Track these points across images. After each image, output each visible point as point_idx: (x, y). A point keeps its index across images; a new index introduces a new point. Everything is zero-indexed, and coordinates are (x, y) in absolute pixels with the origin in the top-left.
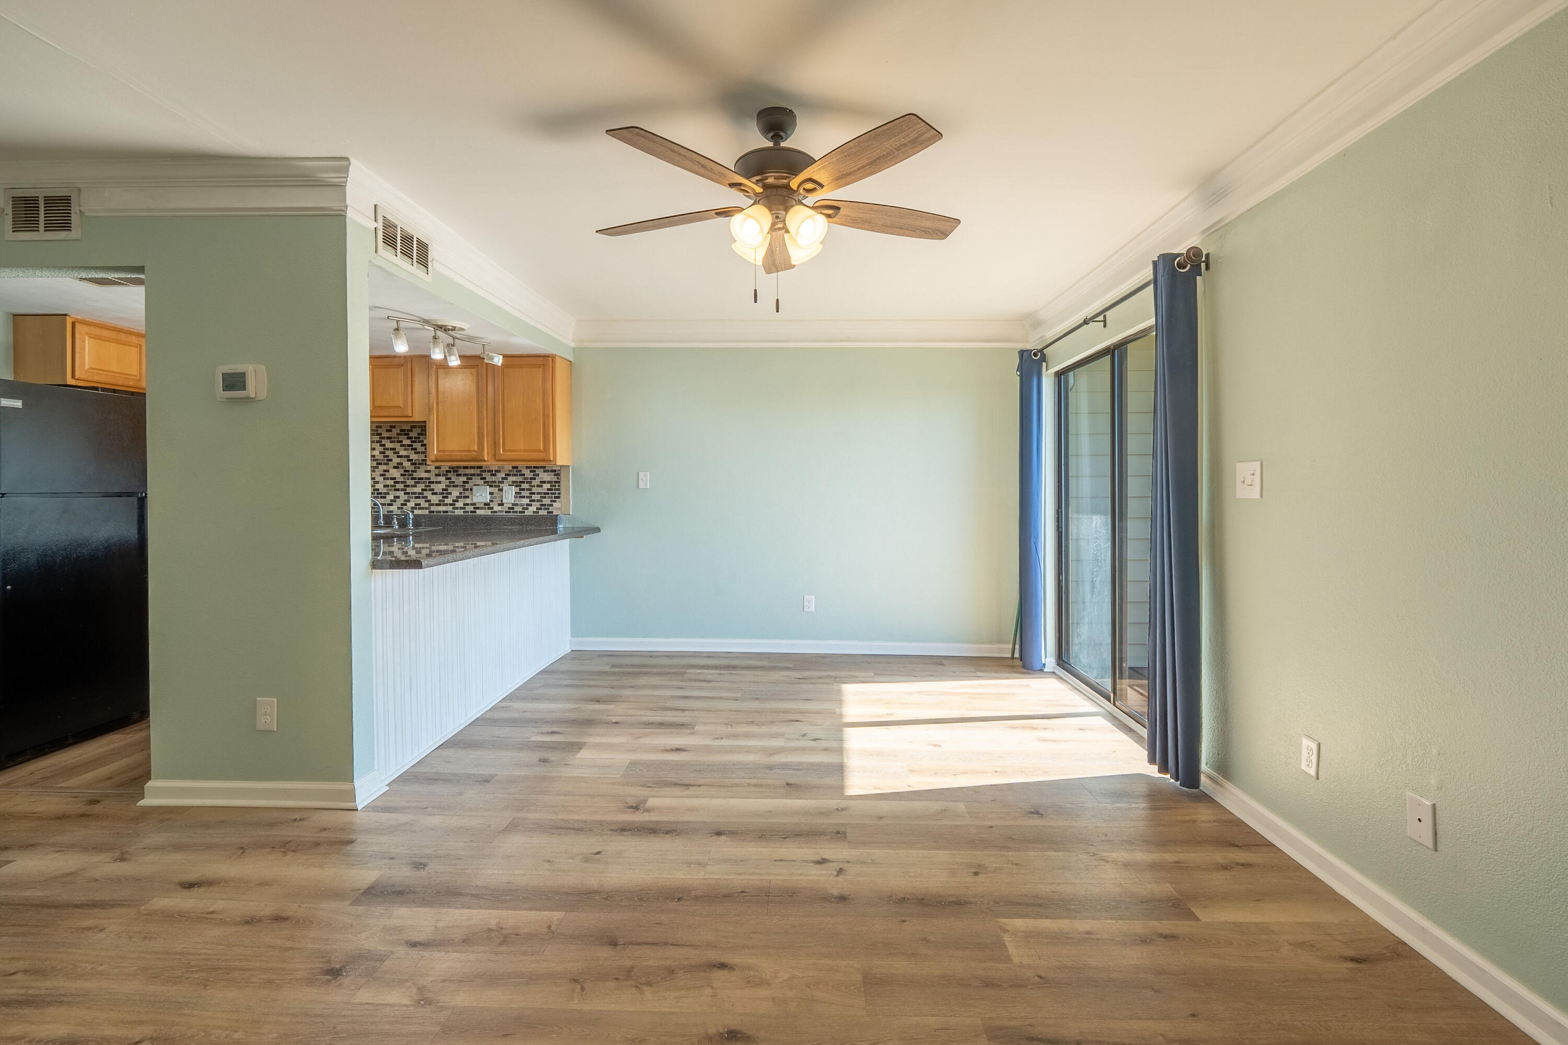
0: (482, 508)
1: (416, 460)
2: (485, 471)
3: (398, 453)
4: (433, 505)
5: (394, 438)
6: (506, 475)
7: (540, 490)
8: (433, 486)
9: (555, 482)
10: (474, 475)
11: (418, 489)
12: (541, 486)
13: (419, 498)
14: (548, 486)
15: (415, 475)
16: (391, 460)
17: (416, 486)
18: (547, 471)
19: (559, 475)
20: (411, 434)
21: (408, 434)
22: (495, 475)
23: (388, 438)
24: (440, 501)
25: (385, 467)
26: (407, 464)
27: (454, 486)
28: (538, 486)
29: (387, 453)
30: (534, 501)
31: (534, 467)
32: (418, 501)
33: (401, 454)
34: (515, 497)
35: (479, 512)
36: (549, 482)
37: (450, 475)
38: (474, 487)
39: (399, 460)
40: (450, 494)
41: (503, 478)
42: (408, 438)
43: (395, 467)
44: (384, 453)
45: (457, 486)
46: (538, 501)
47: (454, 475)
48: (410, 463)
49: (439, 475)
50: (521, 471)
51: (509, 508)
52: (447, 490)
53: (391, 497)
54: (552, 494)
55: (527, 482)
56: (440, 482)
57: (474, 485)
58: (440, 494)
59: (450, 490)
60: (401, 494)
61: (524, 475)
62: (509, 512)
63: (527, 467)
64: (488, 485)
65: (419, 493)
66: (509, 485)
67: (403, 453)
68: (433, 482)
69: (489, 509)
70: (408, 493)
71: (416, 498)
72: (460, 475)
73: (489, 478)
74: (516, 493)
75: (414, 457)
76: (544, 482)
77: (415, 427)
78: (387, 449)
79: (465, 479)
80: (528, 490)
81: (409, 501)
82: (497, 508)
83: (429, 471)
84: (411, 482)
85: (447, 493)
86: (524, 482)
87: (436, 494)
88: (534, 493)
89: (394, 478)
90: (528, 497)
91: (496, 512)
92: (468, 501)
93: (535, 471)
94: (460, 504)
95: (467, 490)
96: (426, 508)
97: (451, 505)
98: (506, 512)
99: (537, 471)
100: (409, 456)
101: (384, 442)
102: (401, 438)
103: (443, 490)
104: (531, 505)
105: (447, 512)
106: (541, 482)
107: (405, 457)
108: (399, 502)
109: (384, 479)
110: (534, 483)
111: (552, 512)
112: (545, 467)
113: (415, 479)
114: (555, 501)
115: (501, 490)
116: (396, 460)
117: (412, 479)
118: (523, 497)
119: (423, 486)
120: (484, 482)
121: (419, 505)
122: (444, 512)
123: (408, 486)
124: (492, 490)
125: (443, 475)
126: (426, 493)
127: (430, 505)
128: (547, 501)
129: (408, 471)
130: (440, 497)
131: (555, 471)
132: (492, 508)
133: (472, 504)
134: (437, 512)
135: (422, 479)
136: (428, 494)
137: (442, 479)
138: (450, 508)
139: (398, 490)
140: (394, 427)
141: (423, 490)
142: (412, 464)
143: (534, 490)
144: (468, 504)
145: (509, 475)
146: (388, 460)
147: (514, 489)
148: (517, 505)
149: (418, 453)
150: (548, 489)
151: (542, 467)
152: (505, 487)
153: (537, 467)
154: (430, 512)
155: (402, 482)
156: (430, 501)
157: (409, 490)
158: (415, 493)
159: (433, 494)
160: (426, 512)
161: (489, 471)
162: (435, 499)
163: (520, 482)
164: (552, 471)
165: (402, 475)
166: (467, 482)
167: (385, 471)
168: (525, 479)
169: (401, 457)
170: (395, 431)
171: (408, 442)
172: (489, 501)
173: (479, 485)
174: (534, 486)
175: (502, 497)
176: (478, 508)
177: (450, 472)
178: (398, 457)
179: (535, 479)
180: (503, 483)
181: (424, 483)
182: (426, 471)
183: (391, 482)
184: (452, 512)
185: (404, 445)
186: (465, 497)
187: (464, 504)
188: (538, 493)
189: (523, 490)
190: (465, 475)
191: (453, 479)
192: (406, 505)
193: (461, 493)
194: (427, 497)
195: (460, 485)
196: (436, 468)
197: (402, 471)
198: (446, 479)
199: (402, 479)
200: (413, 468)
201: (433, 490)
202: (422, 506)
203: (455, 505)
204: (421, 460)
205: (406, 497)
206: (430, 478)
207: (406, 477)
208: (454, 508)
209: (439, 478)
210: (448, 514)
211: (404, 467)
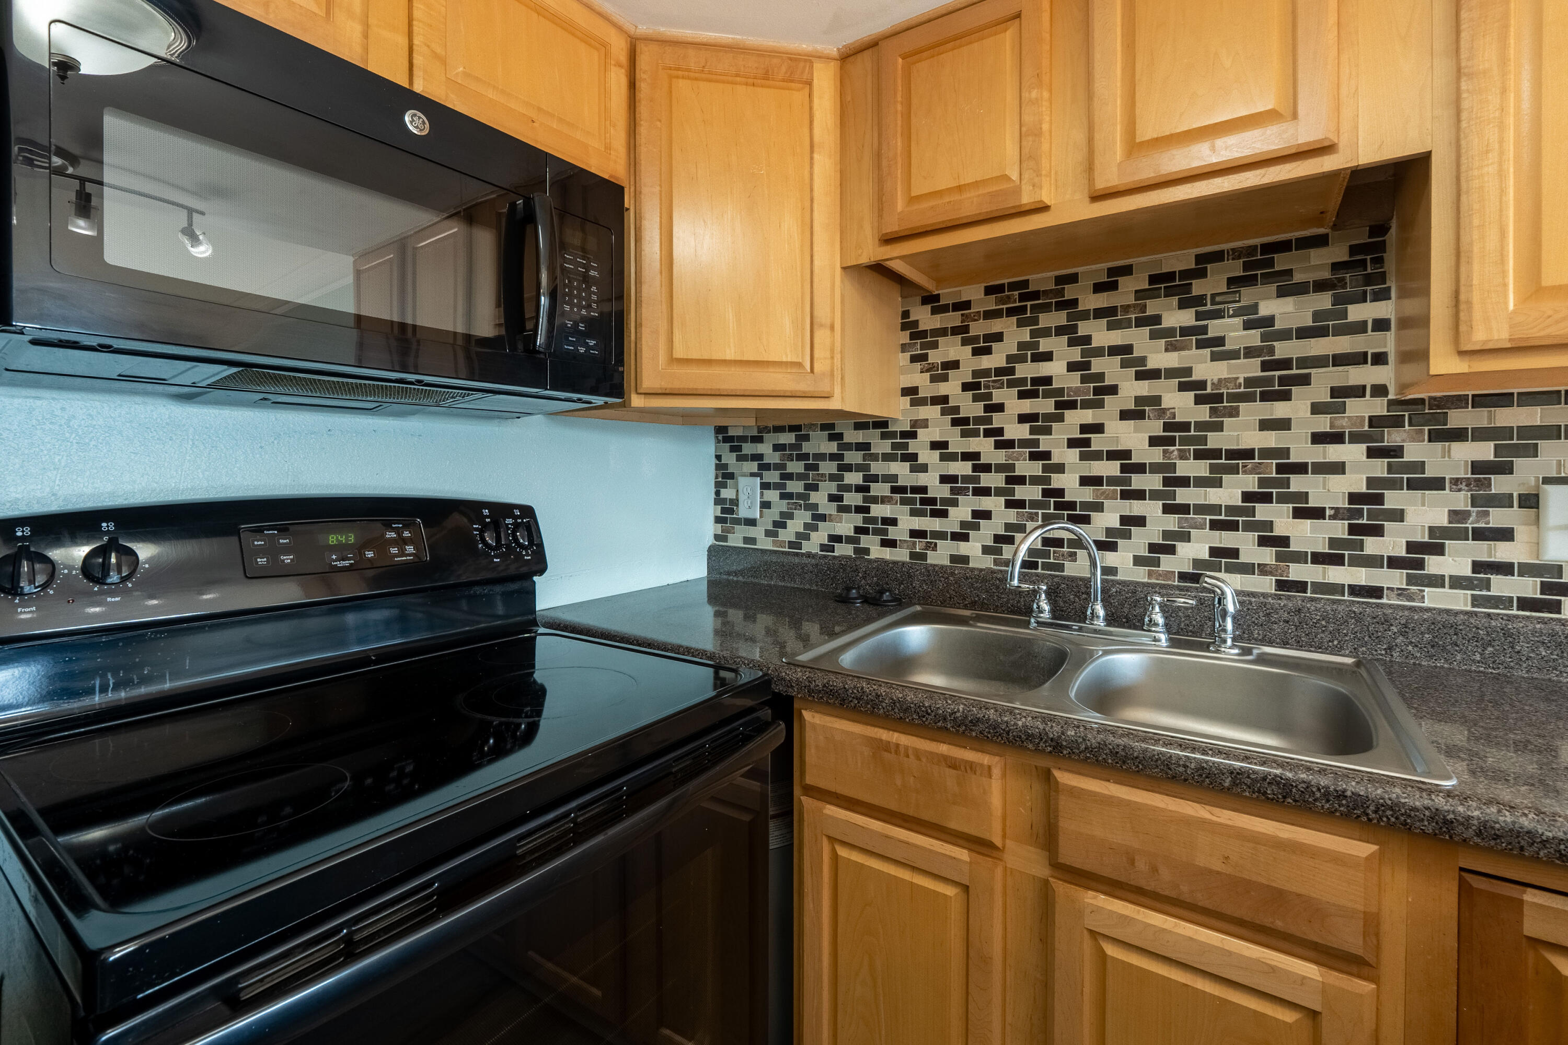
1: (1216, 385)
3: (1142, 360)
4: (1300, 557)
5: (1126, 309)
8: (1297, 483)
10: (1550, 432)
11: (1230, 493)
13: (1231, 526)
15: (1214, 440)
16: (1113, 390)
17: (1218, 484)
23: (1099, 313)
24: (1333, 542)
25: (1088, 416)
27: (1413, 485)
29: (1098, 364)
32: (1226, 539)
33: (1152, 363)
37: (1392, 437)
38: (1548, 487)
39: (1144, 388)
42: (1183, 305)
43: (1125, 415)
44: (1085, 366)
45: (1437, 484)
47: (1417, 438)
48: (1192, 395)
49: (1336, 438)
52: (1379, 499)
53: (1108, 519)
56: (1338, 468)
57: (1547, 481)
58: (1338, 514)
59: (1393, 499)
60: (1151, 509)
65: (1231, 510)
67: (1160, 358)
68: (1301, 468)
70: (1183, 509)
71: (1216, 525)
72: (1459, 435)
75: (1205, 368)
77: (1217, 257)
78: (1099, 352)
79: (1485, 451)
81: (1185, 537)
83: (1283, 424)
84: (1200, 468)
87: (1317, 513)
89: (1126, 454)
92: (1502, 552)
94: (1454, 562)
95: (1504, 501)
96: (1263, 570)
97: (1394, 563)
100: (1188, 371)
101: (1084, 328)
102: (1153, 307)
103: (1354, 498)
105: (1376, 592)
107: (1171, 373)
108: (1140, 541)
109: (1083, 456)
113: (1215, 454)
117: (1199, 455)
119: (1250, 482)
121: (1234, 553)
122: (1356, 590)
123: (1184, 482)
125: (1356, 438)
126: (1263, 512)
127: (1280, 557)
129: (1185, 426)
130: (1340, 529)
133: (1527, 570)
134: (1320, 587)
135: (1248, 454)
137: (1353, 452)
138: (1394, 579)
139: (1139, 495)
140: (1127, 270)
141: (1248, 497)
142: (1199, 400)
144: (1505, 569)
146: (1097, 391)
149: (1233, 355)
154: (1282, 585)
155: (1155, 468)
156: (1283, 541)
157: (1183, 496)
158: (1214, 509)
159: (1299, 514)
160: (1265, 584)
165: (1154, 441)
166: (1506, 469)
167: (1085, 428)
169: (1154, 374)
170: (1128, 287)
171: (1177, 317)
177: (1396, 422)
178: (1140, 376)
181: (1256, 469)
182: (1266, 425)
183: (1112, 468)
184: (1401, 593)
185: (1169, 333)
186: (1480, 535)
187: (1478, 566)
190: (1481, 435)
191: (1415, 451)
192: (1171, 550)
193: (1455, 515)
194: (1269, 525)
195: (1456, 481)
196: (1317, 409)
197: (1156, 427)
198: (1372, 453)
199: (1156, 455)
200: (1203, 413)
201: (1304, 496)
202: (1243, 558)
203: (1420, 565)
204: (1241, 380)
205: (1172, 522)
206: (1285, 452)
207: (1172, 448)
208: (1411, 580)
209: (1334, 453)
210: (1384, 601)
211: (1164, 411)
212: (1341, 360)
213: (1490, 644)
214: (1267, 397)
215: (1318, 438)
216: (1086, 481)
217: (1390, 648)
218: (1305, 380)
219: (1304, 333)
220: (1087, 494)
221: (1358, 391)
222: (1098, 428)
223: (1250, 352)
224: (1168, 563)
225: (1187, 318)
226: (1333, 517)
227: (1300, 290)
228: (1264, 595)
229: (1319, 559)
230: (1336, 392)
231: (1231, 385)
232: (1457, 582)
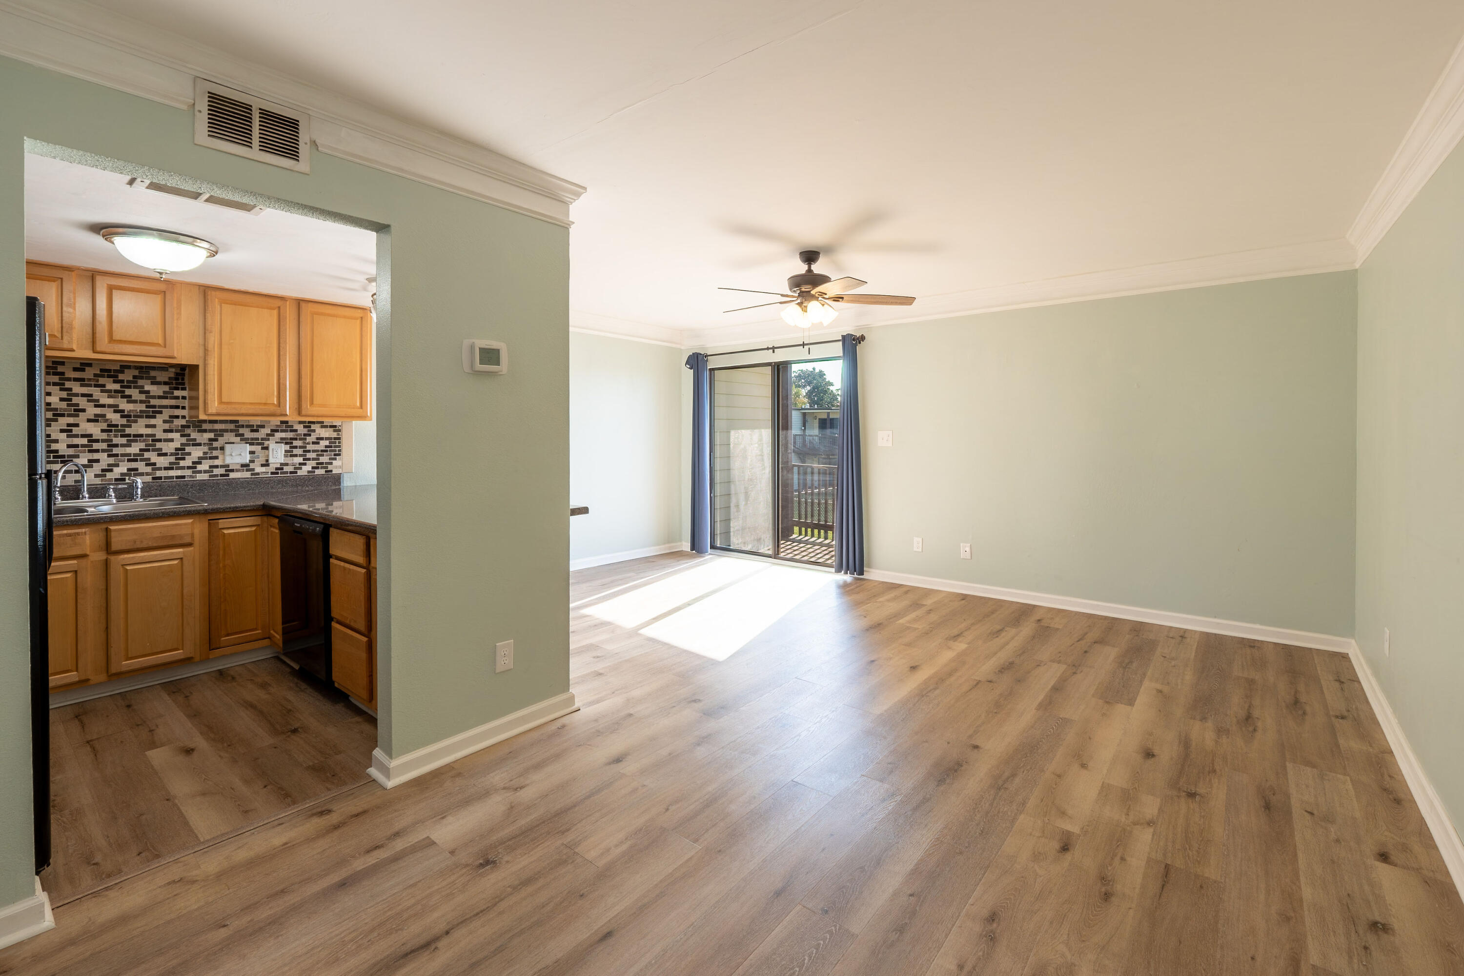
0: (238, 471)
1: (129, 412)
2: (243, 426)
3: (97, 400)
4: (160, 469)
5: (89, 379)
6: (272, 431)
7: (316, 447)
8: (159, 445)
9: (335, 438)
10: (226, 431)
11: (134, 449)
12: (318, 443)
13: (136, 460)
14: (327, 443)
15: (128, 431)
16: (83, 411)
17: (130, 446)
18: (326, 427)
19: (340, 431)
20: (121, 377)
21: (117, 376)
22: (257, 431)
23: (76, 380)
24: (170, 463)
25: (71, 420)
26: (115, 418)
27: (194, 445)
28: (314, 443)
29: (75, 400)
30: (309, 459)
31: (309, 422)
32: (133, 465)
33: (102, 402)
34: (286, 456)
35: (232, 475)
36: (327, 439)
37: (187, 431)
38: (226, 445)
39: (98, 411)
40: (189, 454)
41: (268, 435)
42: (115, 382)
43: (89, 421)
44: (69, 400)
45: (200, 445)
46: (314, 459)
47: (194, 431)
48: (119, 415)
49: (171, 431)
50: (292, 426)
51: (277, 469)
52: (184, 449)
53: (83, 460)
54: (331, 451)
55: (300, 439)
56: (172, 440)
57: (226, 443)
58: (172, 454)
60: (103, 456)
61: (296, 431)
62: (277, 473)
63: (300, 422)
64: (246, 443)
65: (135, 455)
66: (276, 442)
67: (105, 400)
68: (160, 440)
69: (247, 470)
70: (116, 455)
71: (129, 460)
72: (205, 431)
73: (248, 434)
74: (286, 451)
75: (124, 405)
76: (322, 439)
78: (76, 395)
79: (212, 435)
80: (301, 447)
81: (117, 465)
82: (259, 469)
83: (154, 426)
84: (124, 441)
85: (182, 454)
86: (296, 439)
87: (165, 454)
88: (309, 451)
89: (91, 435)
90: (300, 456)
91: (258, 474)
92: (216, 462)
93: (310, 427)
94: (204, 466)
95: (216, 449)
96: (147, 474)
97: (189, 468)
98: (272, 473)
99: (313, 427)
100: (117, 406)
101: (68, 384)
102: (102, 381)
103: (177, 449)
104: (305, 464)
105: (184, 477)
106: (318, 439)
107: (110, 406)
108: (97, 468)
109: (68, 436)
110: (309, 439)
111: (331, 471)
112: (323, 422)
113: (129, 435)
114: (335, 459)
115: (267, 448)
116: (92, 411)
117: (122, 436)
118: (296, 456)
119: (142, 445)
120: (241, 440)
121: (136, 469)
122: (177, 477)
123: (116, 446)
124: (253, 448)
125: (177, 431)
126: (147, 455)
127: (154, 469)
128: (324, 459)
129: (117, 426)
130: (172, 459)
131: (335, 426)
132: (253, 470)
133: (222, 466)
134: (166, 478)
135: (141, 436)
136: (153, 457)
137: (176, 436)
138: (188, 473)
139: (97, 451)
140: (89, 365)
141: (141, 450)
142: (122, 417)
143: (309, 447)
144: (217, 467)
145: (277, 431)
146: (75, 411)
147: (284, 447)
148: (287, 464)
149: (135, 402)
150: (326, 447)
151: (318, 422)
152: (272, 444)
153: (313, 423)
154: (154, 478)
155: (103, 441)
156: (154, 464)
157: (115, 451)
158: (129, 455)
159: (159, 455)
160: (148, 479)
161: (248, 426)
162: (162, 462)
163: (291, 439)
164: (331, 427)
166: (216, 440)
167: (69, 425)
168: (297, 435)
169: (103, 406)
170: (90, 371)
171: (112, 386)
172: (248, 462)
173: (233, 443)
174: (308, 444)
175: (268, 456)
176: (232, 471)
177: (188, 427)
178: (96, 406)
179: (310, 435)
180: (268, 440)
181: (144, 441)
182: (147, 426)
183: (85, 441)
184: (191, 477)
185: (109, 391)
186: (211, 458)
187: (211, 467)
188: (314, 451)
189: (296, 447)
190: (211, 431)
191: (194, 435)
192: (111, 470)
193: (205, 453)
194: (149, 459)
195: (204, 444)
196: (165, 422)
197: (104, 426)
198: (182, 436)
199: (104, 436)
200: (124, 421)
201: (161, 449)
202: (140, 471)
203: (195, 468)
204: (139, 411)
205: (111, 460)
206: (154, 435)
207: (111, 433)
208: (193, 472)
209: (170, 435)
210: (186, 479)
211: (107, 420)
212: (172, 407)
213: (213, 487)
214: (148, 417)
215: (165, 431)
216: (69, 446)
217: (188, 492)
218: (161, 412)
219: (160, 397)
220: (71, 451)
221: (177, 417)
222: (77, 425)
223: (141, 402)
224: (109, 475)
225: (117, 387)
226: (170, 456)
227: (159, 383)
228: (148, 482)
229: (166, 469)
230: (171, 417)
231: (135, 412)
232: (205, 472)
